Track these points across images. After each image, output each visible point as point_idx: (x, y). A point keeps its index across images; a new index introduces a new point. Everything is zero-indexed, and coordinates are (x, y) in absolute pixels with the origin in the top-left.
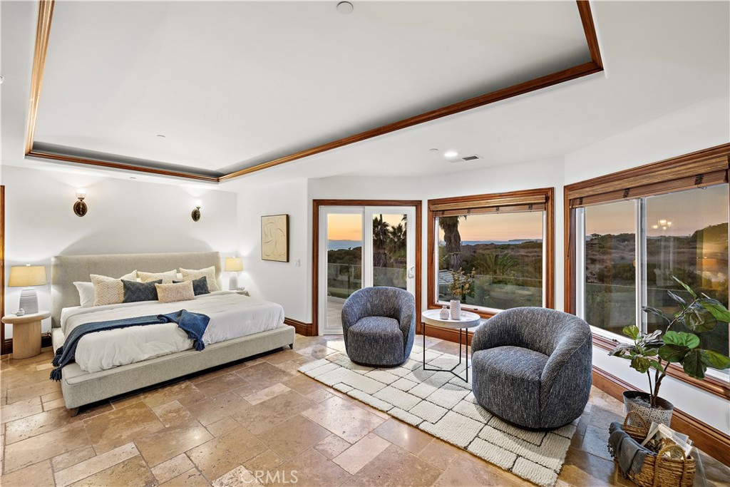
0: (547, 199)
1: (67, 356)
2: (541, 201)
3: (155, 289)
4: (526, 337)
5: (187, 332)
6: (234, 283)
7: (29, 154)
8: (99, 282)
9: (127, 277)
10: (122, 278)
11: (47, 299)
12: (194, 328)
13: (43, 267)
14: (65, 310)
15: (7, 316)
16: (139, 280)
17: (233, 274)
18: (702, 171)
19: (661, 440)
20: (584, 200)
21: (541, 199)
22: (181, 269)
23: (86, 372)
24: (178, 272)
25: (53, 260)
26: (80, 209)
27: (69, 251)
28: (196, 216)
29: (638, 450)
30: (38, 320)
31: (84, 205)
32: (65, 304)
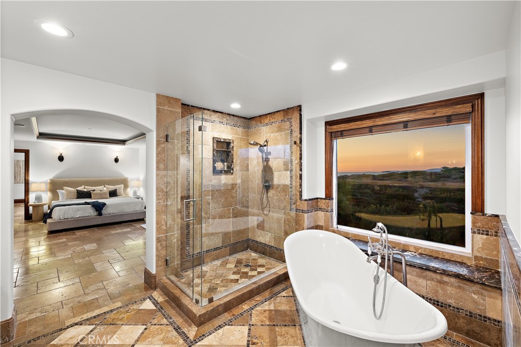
1: (49, 216)
3: (90, 194)
5: (95, 209)
6: (135, 193)
7: (38, 138)
8: (67, 190)
9: (79, 189)
10: (77, 189)
11: (46, 197)
12: (99, 207)
13: (44, 184)
14: (53, 202)
15: (30, 203)
16: (85, 190)
17: (134, 189)
22: (106, 185)
23: (54, 220)
24: (105, 187)
25: (49, 181)
26: (61, 158)
27: (56, 177)
28: (116, 160)
30: (42, 205)
31: (62, 157)
32: (53, 200)
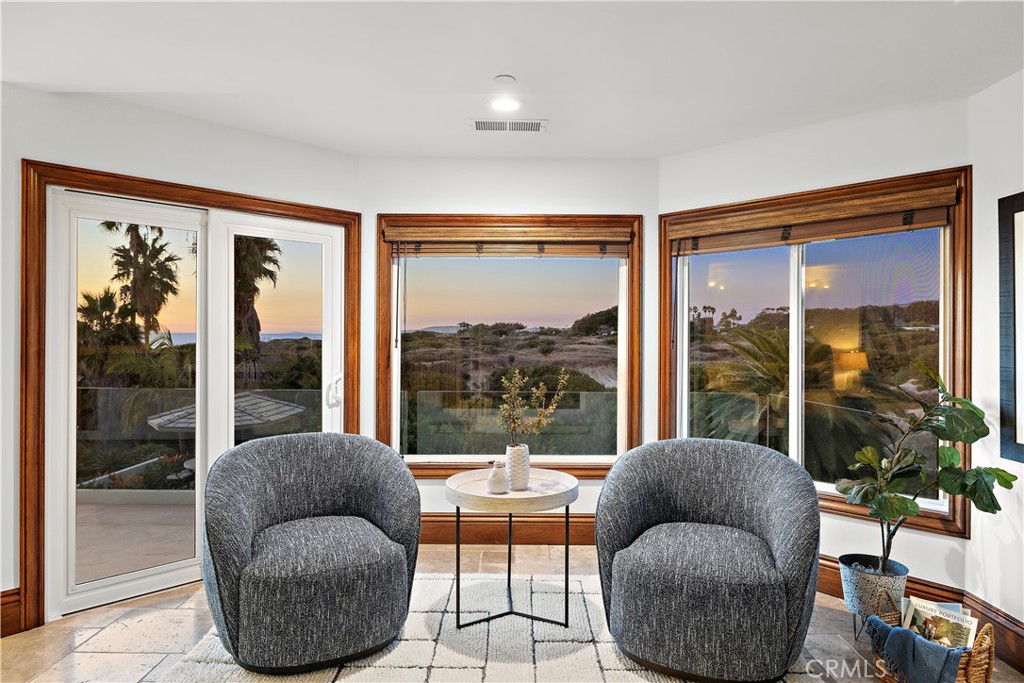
0: (632, 235)
2: (623, 239)
4: (682, 500)
18: (917, 205)
19: (925, 623)
20: (701, 243)
21: (620, 234)
29: (949, 652)
